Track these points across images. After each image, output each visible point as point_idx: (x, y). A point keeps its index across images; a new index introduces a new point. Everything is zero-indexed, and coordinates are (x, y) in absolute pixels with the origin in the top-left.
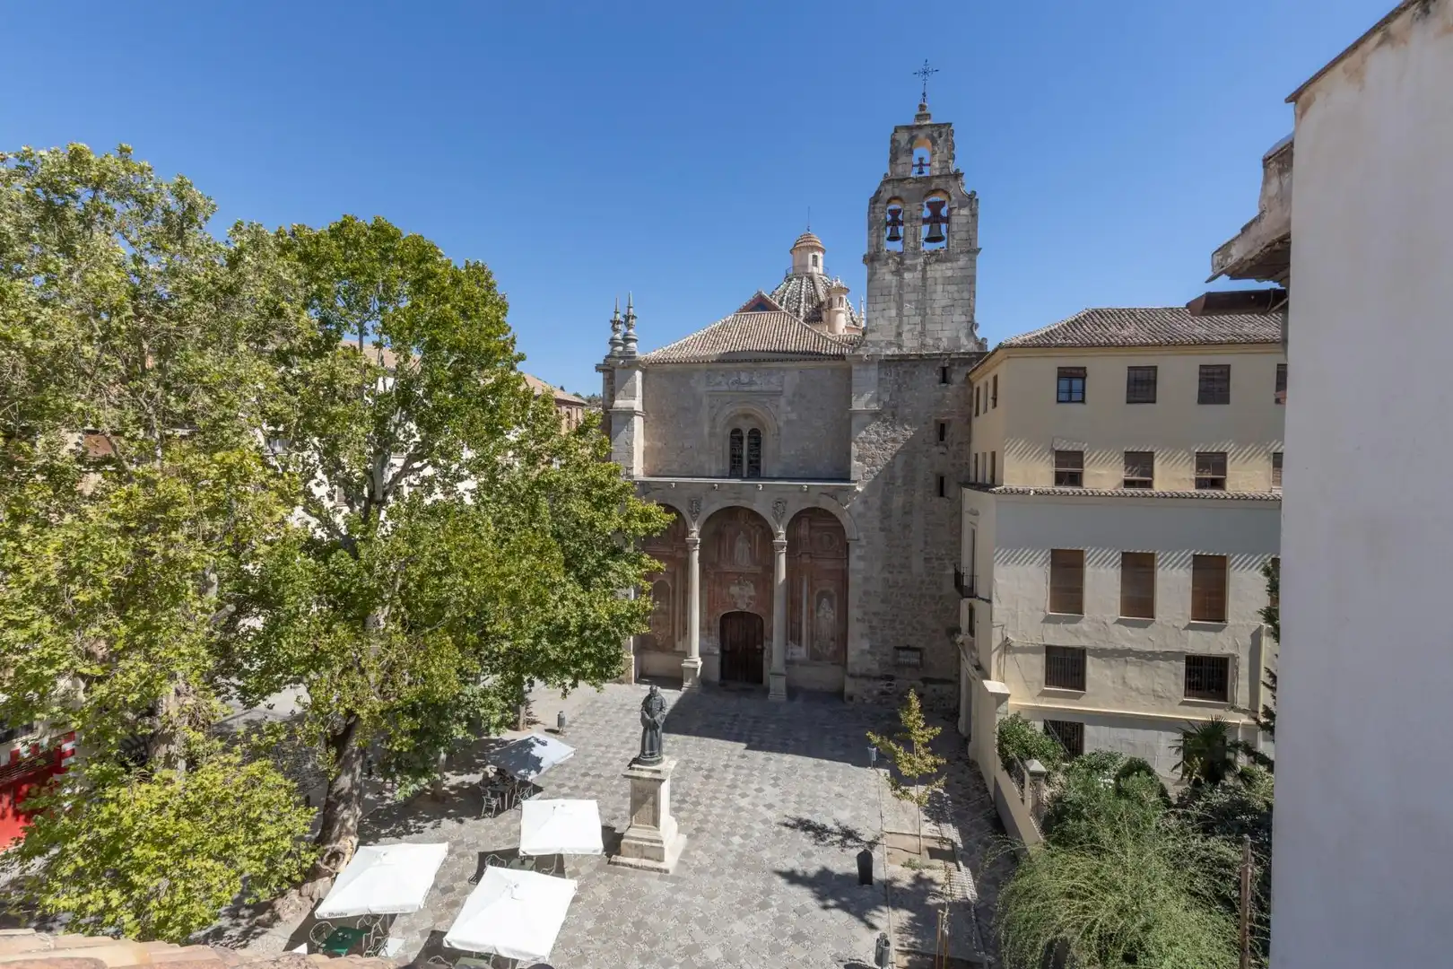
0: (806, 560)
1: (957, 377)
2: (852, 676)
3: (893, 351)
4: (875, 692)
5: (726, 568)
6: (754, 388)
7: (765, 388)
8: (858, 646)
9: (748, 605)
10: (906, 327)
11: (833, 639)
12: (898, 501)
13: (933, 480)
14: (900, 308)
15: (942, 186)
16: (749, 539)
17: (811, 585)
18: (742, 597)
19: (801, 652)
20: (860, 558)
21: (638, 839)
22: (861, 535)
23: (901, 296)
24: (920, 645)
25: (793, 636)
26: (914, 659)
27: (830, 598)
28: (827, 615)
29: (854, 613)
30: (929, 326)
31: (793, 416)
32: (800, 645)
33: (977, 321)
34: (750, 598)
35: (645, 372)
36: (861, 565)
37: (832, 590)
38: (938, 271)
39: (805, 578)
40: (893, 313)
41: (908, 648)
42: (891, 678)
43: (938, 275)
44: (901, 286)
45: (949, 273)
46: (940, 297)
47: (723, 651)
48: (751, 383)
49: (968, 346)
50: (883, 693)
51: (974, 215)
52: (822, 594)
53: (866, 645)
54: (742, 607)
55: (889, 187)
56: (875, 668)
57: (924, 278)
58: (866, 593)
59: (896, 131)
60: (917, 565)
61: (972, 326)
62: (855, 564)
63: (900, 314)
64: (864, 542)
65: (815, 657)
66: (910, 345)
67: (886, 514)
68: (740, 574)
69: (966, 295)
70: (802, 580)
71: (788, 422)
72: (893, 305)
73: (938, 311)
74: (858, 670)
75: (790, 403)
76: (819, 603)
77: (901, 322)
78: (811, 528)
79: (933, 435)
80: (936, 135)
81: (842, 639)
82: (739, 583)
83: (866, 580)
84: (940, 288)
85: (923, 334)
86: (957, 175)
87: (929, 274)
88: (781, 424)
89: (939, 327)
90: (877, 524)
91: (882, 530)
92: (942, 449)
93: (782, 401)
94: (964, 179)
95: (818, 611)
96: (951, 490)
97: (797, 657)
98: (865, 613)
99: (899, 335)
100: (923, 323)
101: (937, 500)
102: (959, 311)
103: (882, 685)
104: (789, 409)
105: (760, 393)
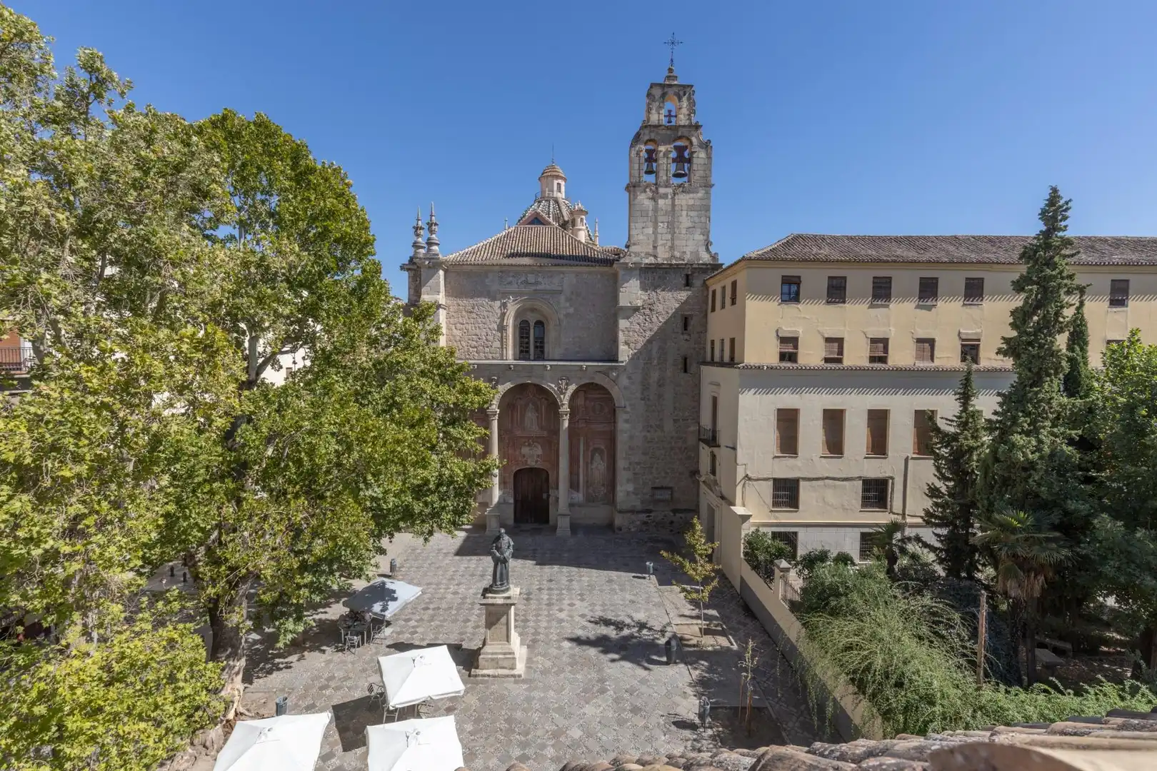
0: (582, 425)
1: (697, 282)
2: (620, 512)
3: (651, 260)
4: (638, 523)
5: (518, 433)
6: (539, 287)
7: (548, 287)
8: (624, 489)
9: (537, 461)
10: (660, 242)
11: (603, 485)
12: (655, 376)
13: (680, 360)
14: (656, 227)
15: (686, 134)
16: (537, 410)
17: (587, 444)
18: (532, 456)
19: (579, 497)
20: (627, 421)
21: (493, 654)
22: (627, 403)
23: (656, 218)
24: (670, 485)
25: (574, 485)
26: (666, 495)
27: (601, 452)
28: (599, 466)
29: (621, 464)
30: (677, 242)
31: (571, 310)
32: (578, 491)
33: (711, 239)
34: (538, 456)
35: (446, 272)
36: (626, 426)
37: (603, 447)
38: (684, 200)
39: (582, 439)
40: (650, 231)
41: (662, 488)
42: (650, 511)
43: (684, 203)
44: (656, 210)
45: (691, 202)
46: (685, 221)
47: (516, 501)
48: (537, 283)
49: (705, 258)
50: (645, 523)
51: (709, 158)
52: (596, 450)
53: (630, 488)
54: (532, 463)
55: (647, 131)
56: (638, 504)
57: (673, 205)
58: (631, 448)
59: (651, 87)
60: (669, 426)
61: (708, 244)
62: (622, 425)
63: (655, 233)
64: (628, 409)
65: (590, 499)
66: (663, 256)
67: (645, 387)
68: (529, 438)
69: (703, 219)
70: (579, 440)
71: (567, 315)
72: (651, 224)
73: (684, 231)
74: (624, 507)
75: (569, 300)
76: (592, 458)
77: (656, 238)
78: (586, 399)
79: (680, 324)
80: (681, 93)
81: (612, 484)
82: (529, 445)
83: (631, 437)
84: (684, 213)
85: (672, 248)
86: (697, 127)
87: (677, 202)
88: (562, 317)
89: (684, 243)
90: (639, 395)
91: (642, 399)
92: (686, 337)
93: (562, 298)
94: (701, 130)
95: (592, 463)
96: (693, 369)
97: (576, 501)
98: (630, 464)
99: (655, 247)
100: (672, 239)
101: (683, 375)
102: (699, 231)
103: (643, 517)
104: (568, 304)
105: (545, 292)
